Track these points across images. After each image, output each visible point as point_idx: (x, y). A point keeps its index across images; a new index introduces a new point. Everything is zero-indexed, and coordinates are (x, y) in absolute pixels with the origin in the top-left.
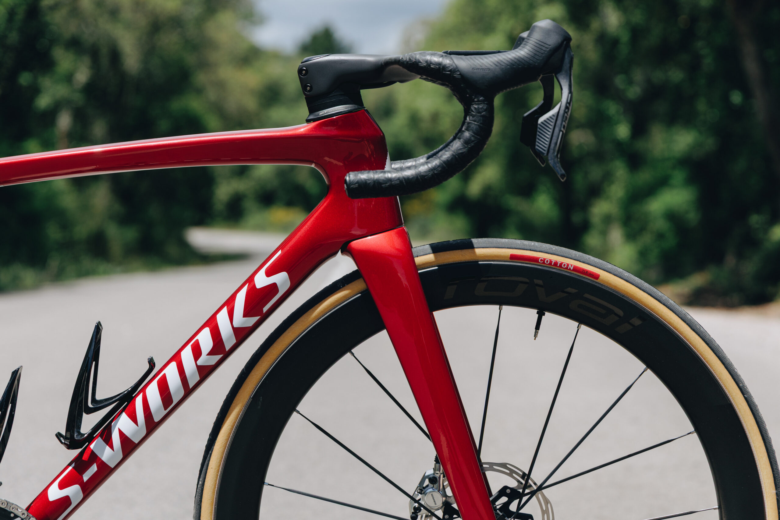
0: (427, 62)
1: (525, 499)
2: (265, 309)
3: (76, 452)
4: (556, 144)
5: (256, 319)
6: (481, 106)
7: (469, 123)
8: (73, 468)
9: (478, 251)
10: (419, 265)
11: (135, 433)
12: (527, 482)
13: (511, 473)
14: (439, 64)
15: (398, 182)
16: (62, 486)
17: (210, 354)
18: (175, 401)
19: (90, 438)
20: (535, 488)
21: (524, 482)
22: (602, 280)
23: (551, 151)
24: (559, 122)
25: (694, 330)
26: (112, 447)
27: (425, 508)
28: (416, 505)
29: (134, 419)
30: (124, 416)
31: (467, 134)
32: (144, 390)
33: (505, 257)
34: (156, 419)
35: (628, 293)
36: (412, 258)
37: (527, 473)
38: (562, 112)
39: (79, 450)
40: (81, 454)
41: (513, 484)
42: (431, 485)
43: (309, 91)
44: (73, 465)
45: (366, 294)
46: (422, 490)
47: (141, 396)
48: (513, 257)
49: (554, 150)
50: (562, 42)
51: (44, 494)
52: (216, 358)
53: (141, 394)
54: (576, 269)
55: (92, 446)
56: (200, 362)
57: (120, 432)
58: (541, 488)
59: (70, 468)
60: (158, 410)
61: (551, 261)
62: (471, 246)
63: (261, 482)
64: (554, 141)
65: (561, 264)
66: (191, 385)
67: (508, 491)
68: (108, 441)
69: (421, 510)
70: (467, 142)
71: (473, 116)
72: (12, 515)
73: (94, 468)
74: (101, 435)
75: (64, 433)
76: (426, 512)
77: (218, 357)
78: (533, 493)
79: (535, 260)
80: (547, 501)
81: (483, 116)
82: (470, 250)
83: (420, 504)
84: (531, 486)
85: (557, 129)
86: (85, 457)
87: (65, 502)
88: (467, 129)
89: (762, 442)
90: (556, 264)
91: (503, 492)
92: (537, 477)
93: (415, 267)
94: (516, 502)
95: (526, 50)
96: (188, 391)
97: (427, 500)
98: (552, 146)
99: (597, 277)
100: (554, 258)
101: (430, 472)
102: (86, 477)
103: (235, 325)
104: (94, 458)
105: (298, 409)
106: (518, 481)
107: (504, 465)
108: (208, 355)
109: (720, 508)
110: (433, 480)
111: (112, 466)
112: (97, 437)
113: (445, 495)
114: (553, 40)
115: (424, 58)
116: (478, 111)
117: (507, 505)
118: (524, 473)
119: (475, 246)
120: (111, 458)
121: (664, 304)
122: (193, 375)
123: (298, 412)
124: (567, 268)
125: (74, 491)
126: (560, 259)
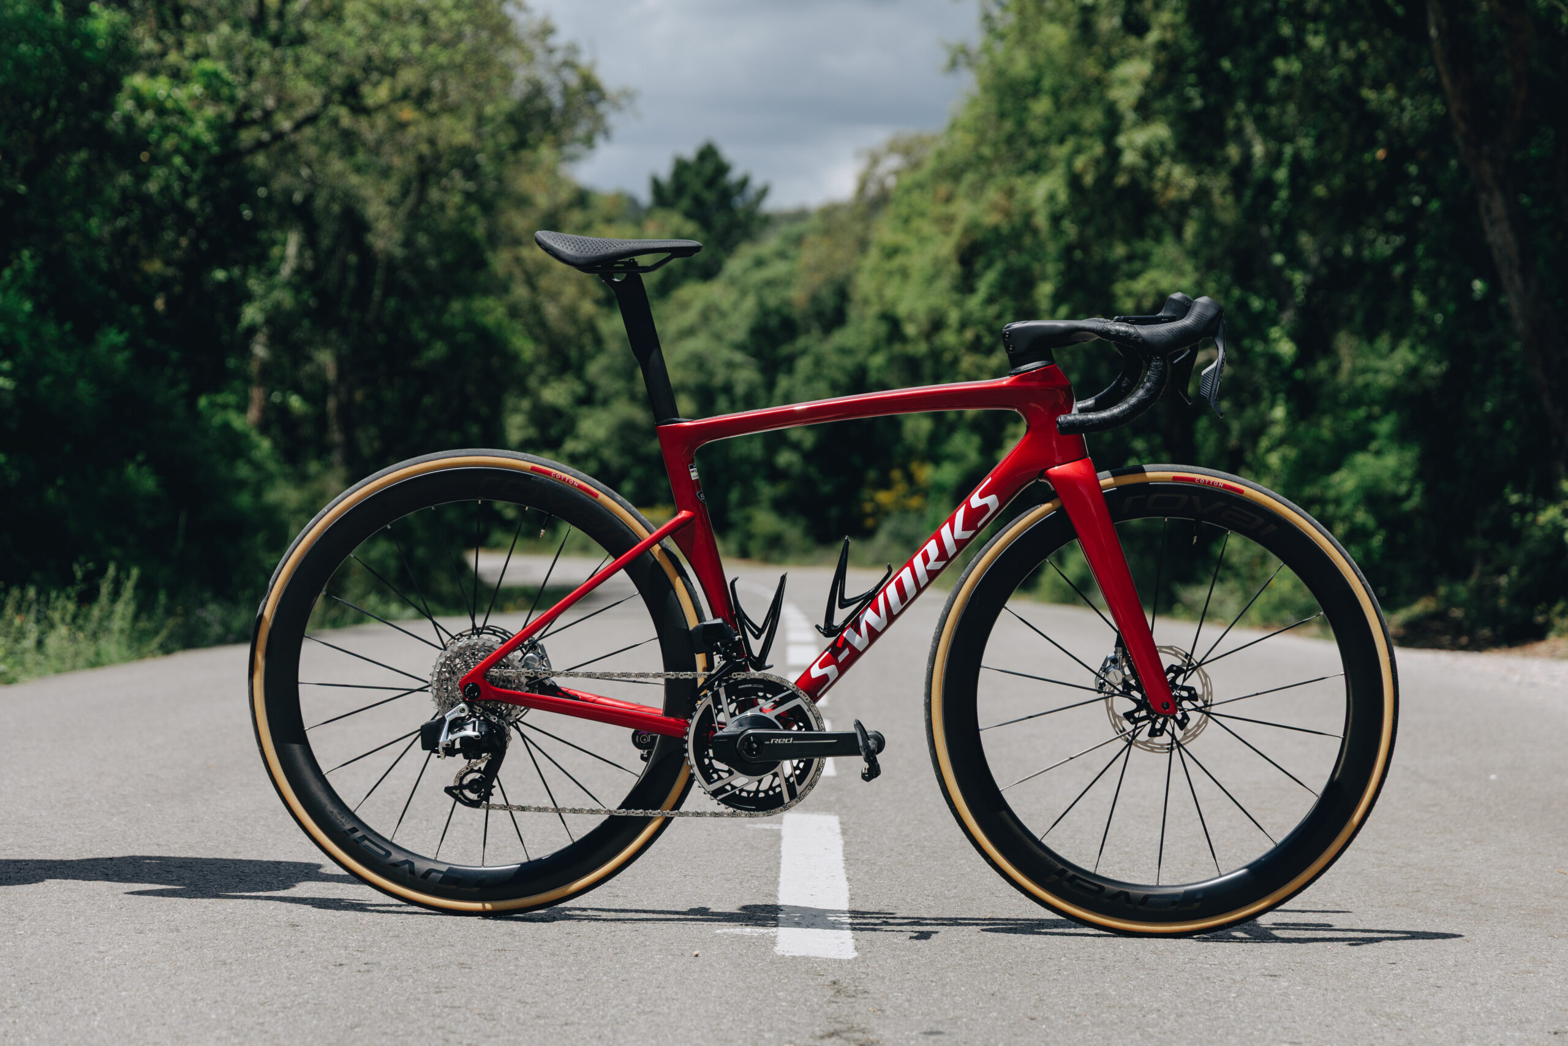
0: (1116, 330)
1: (1189, 673)
2: (979, 524)
3: (832, 639)
4: (1216, 390)
5: (972, 532)
6: (1158, 363)
7: (1149, 376)
8: (830, 652)
9: (1149, 475)
10: (1104, 486)
11: (879, 624)
12: (1190, 661)
13: (1176, 655)
14: (1126, 332)
15: (1097, 422)
16: (821, 666)
17: (937, 560)
18: (910, 598)
19: (842, 629)
20: (1196, 665)
21: (1187, 661)
22: (1246, 494)
23: (1212, 396)
24: (1217, 374)
25: (1320, 532)
26: (860, 635)
27: (1109, 683)
28: (1102, 681)
29: (877, 612)
30: (869, 610)
31: (1148, 384)
32: (884, 590)
33: (1168, 478)
34: (895, 613)
35: (1266, 504)
36: (1098, 481)
37: (1190, 653)
38: (1219, 366)
39: (834, 638)
40: (835, 642)
41: (1178, 662)
42: (1113, 665)
43: (1012, 351)
44: (830, 650)
45: (1060, 511)
46: (1105, 669)
47: (882, 594)
48: (1175, 479)
49: (1214, 395)
50: (1218, 314)
51: (808, 672)
52: (942, 563)
53: (883, 593)
54: (1225, 486)
55: (844, 635)
56: (929, 567)
57: (867, 623)
58: (1200, 664)
59: (827, 653)
60: (896, 605)
61: (1205, 481)
62: (1143, 471)
63: (978, 666)
64: (1214, 386)
65: (1213, 483)
66: (922, 585)
67: (1175, 668)
68: (858, 631)
69: (1105, 685)
70: (1148, 390)
71: (1153, 371)
72: (785, 688)
73: (846, 652)
74: (851, 626)
75: (822, 626)
76: (1110, 686)
77: (943, 563)
78: (1194, 669)
79: (1193, 480)
80: (1206, 676)
81: (1160, 371)
82: (1140, 474)
83: (1105, 680)
84: (1193, 664)
85: (1216, 379)
86: (839, 645)
87: (824, 678)
88: (1148, 381)
89: (1377, 619)
90: (1209, 482)
91: (1171, 669)
92: (1197, 657)
93: (1100, 488)
94: (1182, 676)
95: (1190, 320)
96: (920, 590)
97: (1111, 677)
98: (1213, 392)
99: (1242, 492)
100: (1208, 478)
101: (1111, 654)
102: (841, 658)
103: (956, 538)
104: (846, 644)
105: (1006, 605)
106: (1183, 661)
107: (1171, 648)
108: (935, 561)
109: (1346, 674)
110: (1114, 661)
111: (861, 650)
112: (848, 627)
113: (1124, 673)
114: (1211, 313)
115: (1113, 328)
116: (1156, 367)
117: (1174, 679)
118: (1187, 653)
119: (1146, 470)
120: (860, 643)
121: (1296, 512)
122: (923, 577)
123: (1006, 608)
124: (1218, 486)
125: (831, 670)
126: (1212, 479)
